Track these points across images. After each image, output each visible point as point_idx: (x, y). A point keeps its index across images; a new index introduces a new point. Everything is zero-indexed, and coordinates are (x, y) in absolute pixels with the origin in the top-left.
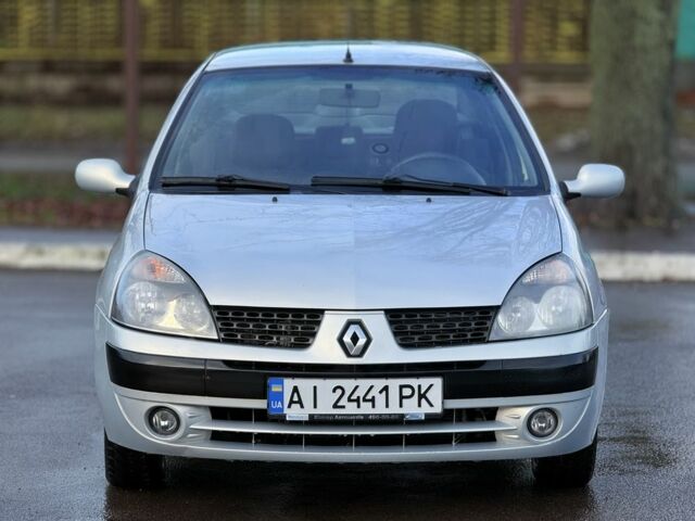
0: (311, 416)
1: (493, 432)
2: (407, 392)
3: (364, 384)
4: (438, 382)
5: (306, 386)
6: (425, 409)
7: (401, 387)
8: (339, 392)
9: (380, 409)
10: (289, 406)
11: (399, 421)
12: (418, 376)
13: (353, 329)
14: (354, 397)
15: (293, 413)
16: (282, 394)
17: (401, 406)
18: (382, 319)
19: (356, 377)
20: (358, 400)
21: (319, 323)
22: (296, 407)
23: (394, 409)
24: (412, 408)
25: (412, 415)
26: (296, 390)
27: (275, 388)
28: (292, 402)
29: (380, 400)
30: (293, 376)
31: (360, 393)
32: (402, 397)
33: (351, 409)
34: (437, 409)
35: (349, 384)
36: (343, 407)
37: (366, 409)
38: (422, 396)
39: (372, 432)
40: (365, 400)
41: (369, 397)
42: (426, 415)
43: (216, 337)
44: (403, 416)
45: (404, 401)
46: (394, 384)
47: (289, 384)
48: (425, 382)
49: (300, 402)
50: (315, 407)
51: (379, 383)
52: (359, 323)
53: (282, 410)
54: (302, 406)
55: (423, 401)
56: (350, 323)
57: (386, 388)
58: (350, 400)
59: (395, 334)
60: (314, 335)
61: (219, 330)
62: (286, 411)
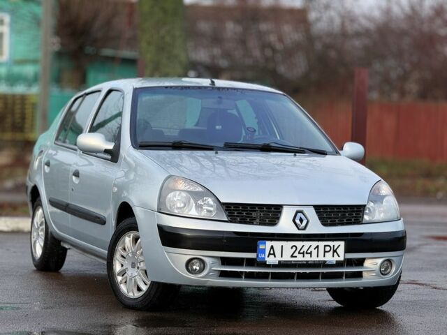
0: (279, 262)
1: (361, 272)
2: (328, 249)
3: (307, 244)
4: (342, 244)
5: (277, 245)
6: (336, 258)
7: (325, 246)
8: (294, 248)
9: (314, 258)
10: (268, 256)
11: (323, 264)
12: (333, 240)
13: (299, 215)
14: (302, 251)
15: (271, 260)
16: (264, 250)
17: (324, 256)
18: (312, 210)
19: (303, 240)
20: (303, 253)
21: (280, 212)
22: (272, 256)
23: (321, 258)
24: (330, 258)
25: (330, 262)
26: (272, 247)
27: (261, 247)
28: (270, 254)
29: (314, 253)
30: (271, 240)
31: (305, 249)
32: (325, 252)
33: (300, 258)
34: (342, 258)
35: (299, 244)
36: (296, 257)
37: (307, 258)
38: (335, 251)
39: (308, 271)
40: (307, 253)
41: (309, 251)
42: (337, 261)
43: (227, 220)
44: (325, 262)
45: (326, 253)
46: (322, 244)
47: (269, 244)
48: (336, 244)
49: (274, 254)
50: (282, 256)
51: (314, 244)
52: (301, 212)
53: (264, 258)
54: (275, 256)
55: (335, 253)
56: (297, 212)
57: (317, 247)
58: (299, 253)
59: (320, 219)
60: (278, 218)
61: (228, 216)
62: (267, 259)
